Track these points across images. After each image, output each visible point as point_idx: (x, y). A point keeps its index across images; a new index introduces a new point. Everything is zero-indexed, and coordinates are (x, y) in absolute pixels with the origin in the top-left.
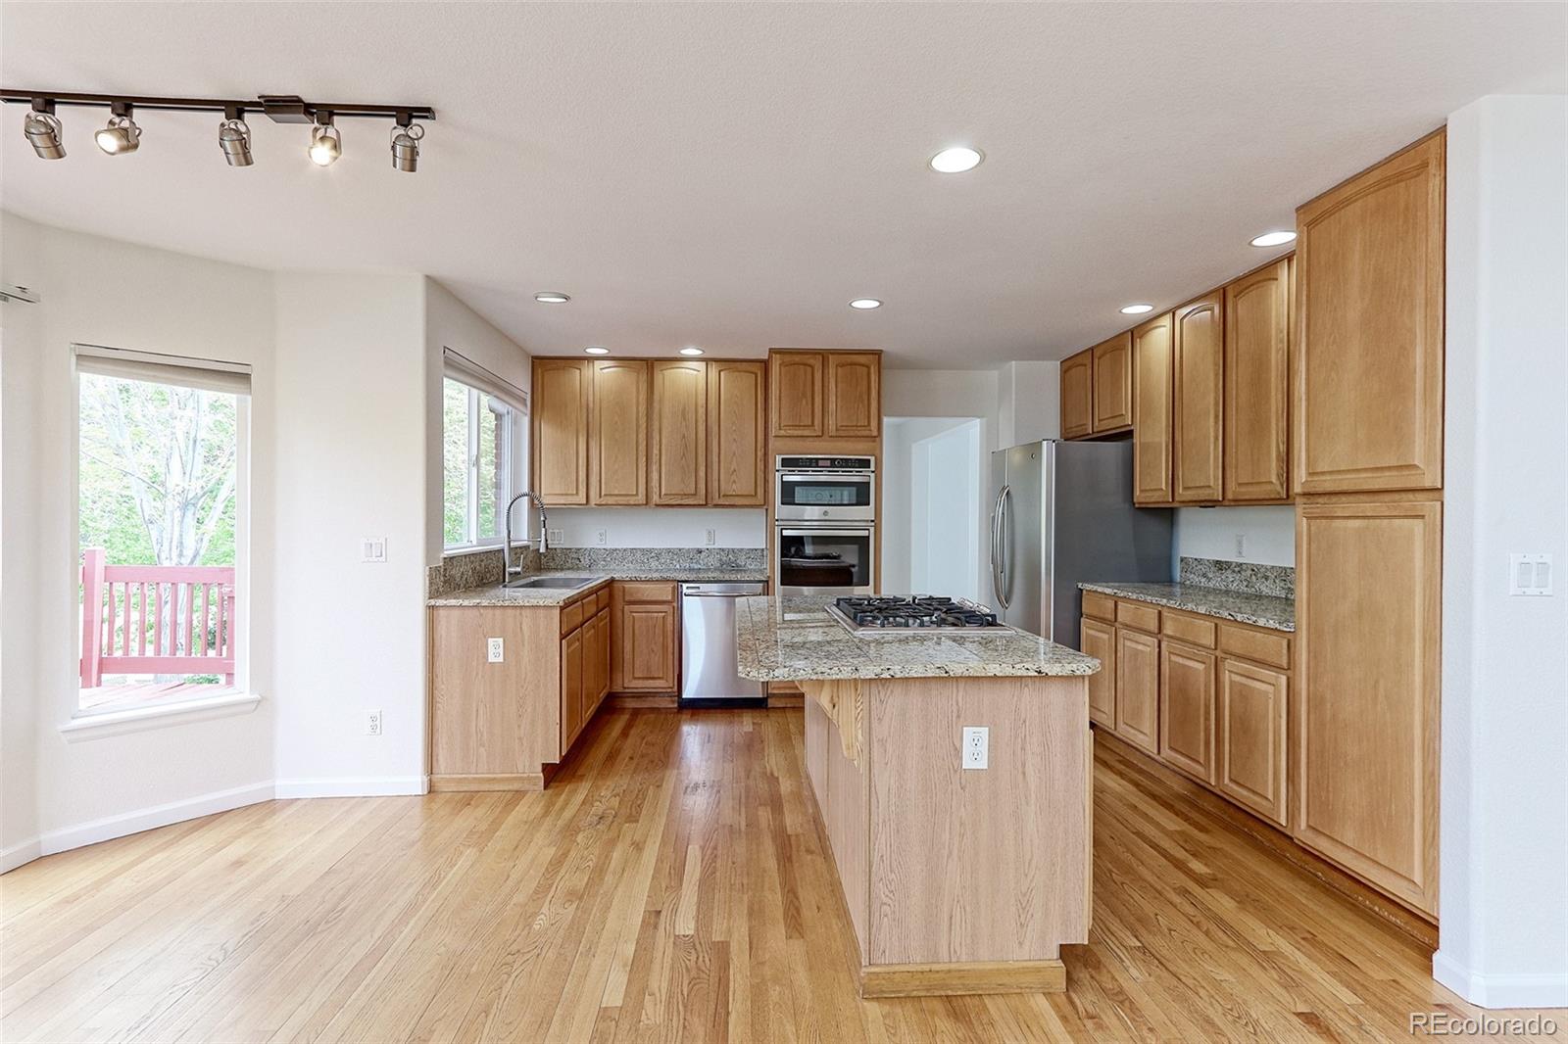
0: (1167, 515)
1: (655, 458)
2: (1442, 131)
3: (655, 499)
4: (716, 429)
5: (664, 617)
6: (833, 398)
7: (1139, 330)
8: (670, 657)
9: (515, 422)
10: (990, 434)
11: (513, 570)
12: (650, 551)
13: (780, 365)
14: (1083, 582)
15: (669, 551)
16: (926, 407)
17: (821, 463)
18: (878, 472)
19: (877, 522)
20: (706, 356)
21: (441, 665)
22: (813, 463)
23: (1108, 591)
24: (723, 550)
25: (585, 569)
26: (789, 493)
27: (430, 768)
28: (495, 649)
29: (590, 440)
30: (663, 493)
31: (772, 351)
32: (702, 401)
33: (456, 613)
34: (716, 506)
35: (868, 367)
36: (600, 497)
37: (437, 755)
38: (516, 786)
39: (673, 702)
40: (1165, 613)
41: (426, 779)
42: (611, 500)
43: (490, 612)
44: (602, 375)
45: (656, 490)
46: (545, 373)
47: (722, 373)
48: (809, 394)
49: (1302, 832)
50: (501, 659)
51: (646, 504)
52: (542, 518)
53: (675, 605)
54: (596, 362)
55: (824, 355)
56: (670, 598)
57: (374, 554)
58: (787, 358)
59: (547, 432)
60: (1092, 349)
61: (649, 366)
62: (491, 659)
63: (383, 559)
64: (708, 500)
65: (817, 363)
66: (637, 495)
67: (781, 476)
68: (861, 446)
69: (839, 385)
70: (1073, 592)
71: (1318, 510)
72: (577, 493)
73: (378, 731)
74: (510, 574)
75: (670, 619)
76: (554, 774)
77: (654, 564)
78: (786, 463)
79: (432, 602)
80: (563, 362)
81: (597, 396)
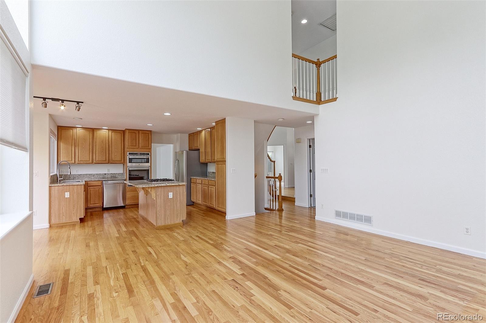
0: (206, 164)
1: (94, 152)
2: (225, 118)
3: (95, 162)
4: (111, 146)
5: (99, 189)
6: (141, 140)
7: (200, 132)
8: (100, 198)
10: (175, 148)
12: (92, 174)
13: (128, 133)
14: (191, 177)
15: (97, 174)
16: (161, 142)
17: (138, 154)
18: (151, 156)
19: (151, 166)
20: (109, 129)
21: (52, 199)
22: (136, 154)
23: (195, 178)
24: (112, 174)
25: (72, 179)
26: (131, 161)
27: (50, 223)
28: (67, 195)
29: (76, 147)
30: (97, 160)
31: (126, 129)
32: (107, 139)
33: (57, 187)
34: (111, 163)
35: (149, 134)
36: (79, 161)
37: (52, 219)
38: (73, 223)
39: (100, 209)
40: (203, 180)
41: (49, 224)
42: (82, 162)
43: (66, 187)
44: (79, 132)
45: (95, 159)
46: (62, 130)
47: (113, 133)
48: (135, 138)
49: (217, 208)
50: (69, 197)
51: (92, 163)
52: (69, 167)
53: (102, 186)
54: (77, 128)
55: (139, 131)
56: (100, 185)
58: (131, 131)
59: (62, 145)
60: (193, 133)
61: (93, 130)
62: (66, 197)
63: (37, 176)
64: (109, 161)
65: (137, 132)
66: (89, 161)
67: (128, 157)
68: (148, 150)
69: (142, 137)
70: (190, 179)
71: (217, 163)
72: (72, 160)
73: (36, 215)
74: (59, 180)
75: (100, 190)
76: (82, 220)
77: (92, 177)
78: (130, 154)
79: (51, 185)
80: (67, 128)
81: (78, 137)
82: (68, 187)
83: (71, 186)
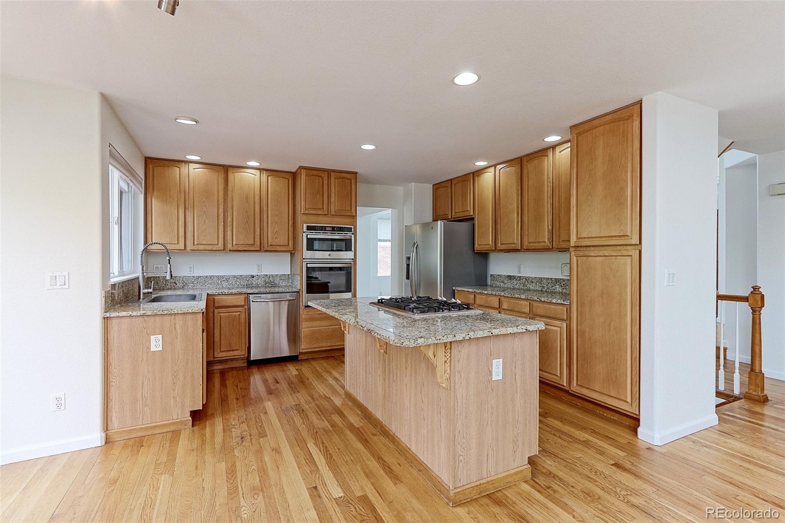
0: (484, 256)
1: (229, 224)
2: (640, 103)
3: (229, 246)
4: (265, 208)
5: (239, 315)
6: (333, 195)
8: (243, 337)
9: (135, 197)
10: (400, 217)
11: (146, 291)
12: (223, 277)
13: (306, 175)
14: (456, 286)
15: (234, 277)
16: (372, 203)
17: (327, 229)
18: (355, 234)
19: (355, 260)
20: (261, 167)
21: (113, 356)
22: (323, 229)
23: (471, 290)
24: (266, 275)
25: (179, 289)
26: (310, 244)
27: (106, 427)
28: (156, 343)
29: (187, 211)
30: (234, 244)
31: (301, 168)
32: (257, 192)
33: (126, 320)
34: (266, 251)
35: (351, 180)
36: (194, 245)
37: (111, 417)
38: (172, 428)
39: (244, 363)
40: (502, 299)
41: (104, 435)
42: (201, 247)
43: (152, 319)
44: (195, 173)
45: (230, 241)
46: (155, 168)
47: (269, 178)
48: (321, 193)
50: (160, 349)
51: (224, 250)
52: (168, 258)
53: (246, 307)
54: (190, 164)
55: (329, 172)
56: (243, 303)
57: (58, 283)
58: (310, 172)
59: (155, 204)
60: (451, 180)
61: (226, 169)
62: (153, 349)
63: (66, 286)
64: (262, 248)
65: (325, 176)
66: (218, 244)
67: (304, 236)
68: (347, 220)
69: (336, 189)
70: (451, 291)
71: (582, 253)
72: (178, 243)
73: (63, 407)
74: (144, 294)
75: (243, 316)
76: (197, 416)
77: (225, 284)
78: (309, 228)
79: (108, 315)
80: (167, 163)
81: (191, 185)
82: (158, 318)
83: (167, 318)
